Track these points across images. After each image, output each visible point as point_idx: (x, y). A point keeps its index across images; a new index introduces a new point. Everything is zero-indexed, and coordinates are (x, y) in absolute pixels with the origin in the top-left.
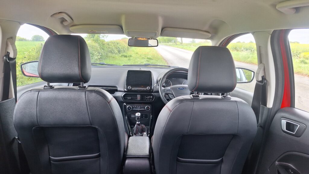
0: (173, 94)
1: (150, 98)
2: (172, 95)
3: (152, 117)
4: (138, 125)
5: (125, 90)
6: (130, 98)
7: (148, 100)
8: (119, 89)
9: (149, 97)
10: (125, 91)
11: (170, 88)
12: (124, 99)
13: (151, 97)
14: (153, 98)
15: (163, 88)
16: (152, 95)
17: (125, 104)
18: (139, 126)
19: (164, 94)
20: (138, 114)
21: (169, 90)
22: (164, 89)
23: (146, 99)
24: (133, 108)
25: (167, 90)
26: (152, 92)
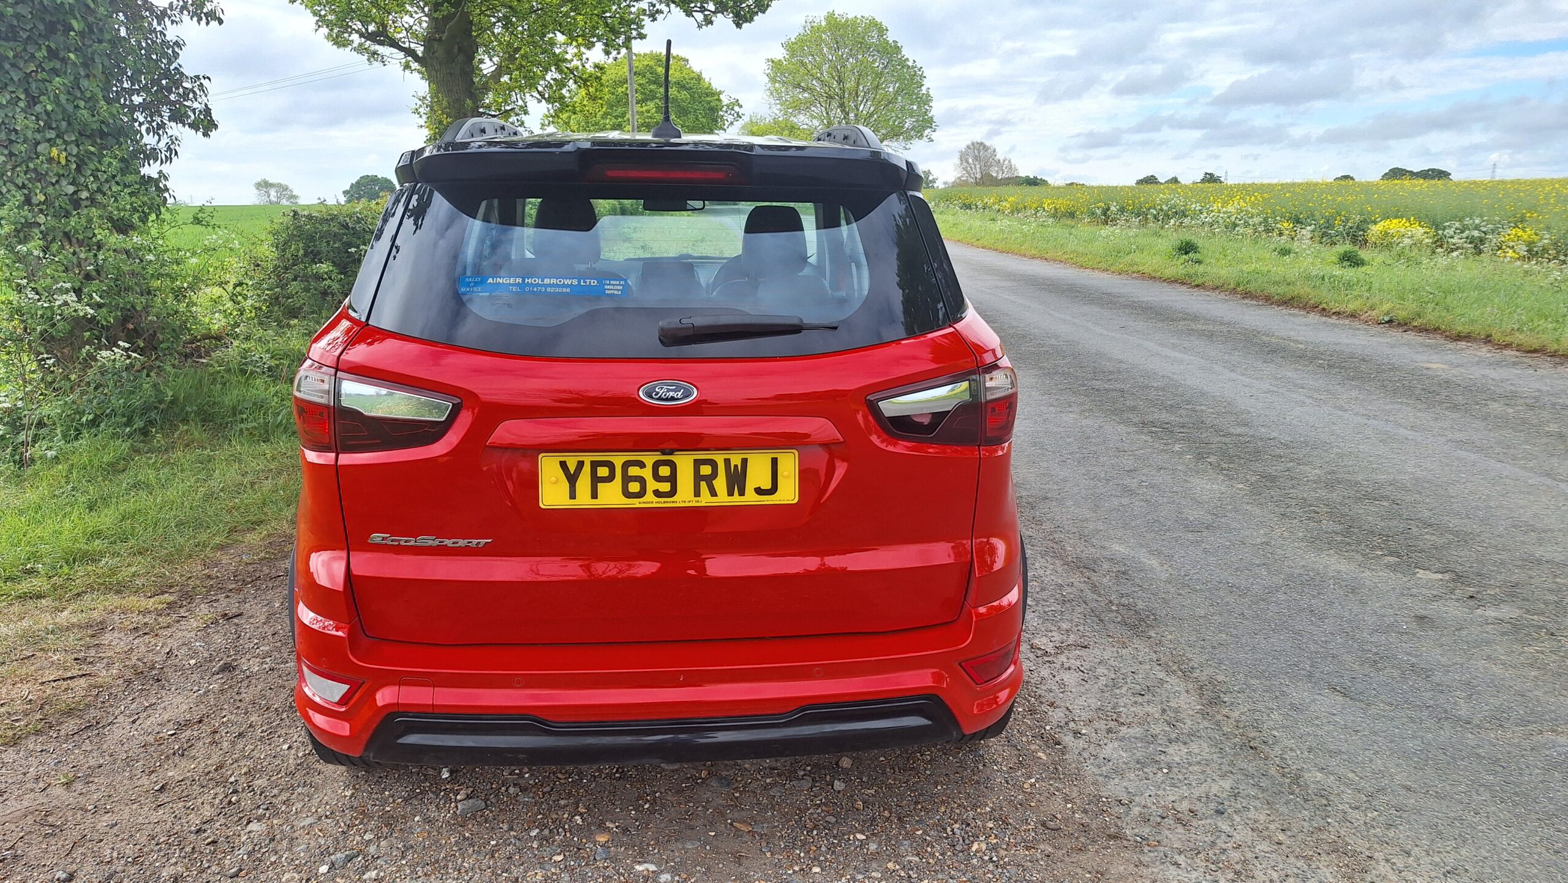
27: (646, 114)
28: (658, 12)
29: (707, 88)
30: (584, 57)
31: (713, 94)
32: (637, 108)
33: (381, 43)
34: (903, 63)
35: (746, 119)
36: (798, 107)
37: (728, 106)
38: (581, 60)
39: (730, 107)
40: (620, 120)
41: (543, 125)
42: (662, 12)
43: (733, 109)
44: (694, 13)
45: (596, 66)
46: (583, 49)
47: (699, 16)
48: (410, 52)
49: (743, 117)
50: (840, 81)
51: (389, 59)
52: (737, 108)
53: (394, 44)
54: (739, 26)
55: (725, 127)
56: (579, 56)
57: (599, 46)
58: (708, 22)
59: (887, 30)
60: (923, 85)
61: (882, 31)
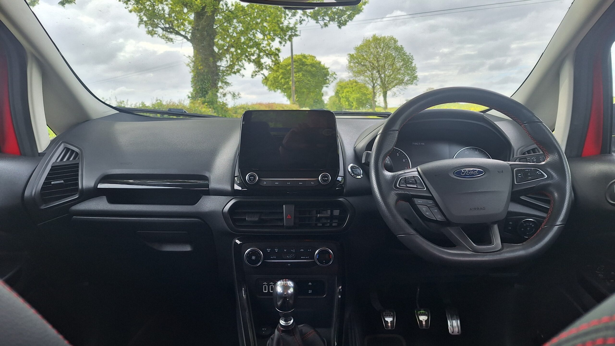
0: (432, 198)
1: (332, 217)
2: (431, 202)
3: (342, 293)
4: (287, 330)
5: (237, 187)
6: (256, 218)
7: (324, 224)
8: (213, 185)
9: (329, 212)
10: (234, 193)
11: (416, 174)
12: (234, 221)
13: (336, 212)
14: (341, 219)
15: (388, 174)
16: (340, 205)
17: (238, 242)
18: (289, 338)
19: (392, 198)
20: (286, 288)
21: (414, 180)
22: (393, 177)
23: (318, 219)
24: (267, 256)
25: (406, 181)
26: (341, 193)
27: (298, 77)
28: (303, 20)
29: (323, 67)
30: (271, 45)
31: (326, 69)
32: (295, 75)
33: (171, 32)
34: (404, 54)
35: (338, 80)
36: (360, 73)
37: (331, 75)
38: (270, 46)
39: (332, 75)
40: (287, 80)
41: (252, 75)
42: (304, 20)
43: (333, 76)
44: (319, 21)
45: (276, 49)
46: (270, 41)
47: (322, 23)
48: (185, 37)
49: (337, 79)
50: (378, 61)
51: (175, 40)
52: (334, 76)
53: (178, 33)
54: (340, 27)
55: (330, 83)
56: (269, 45)
57: (277, 40)
58: (326, 25)
59: (397, 41)
60: (413, 63)
61: (396, 41)
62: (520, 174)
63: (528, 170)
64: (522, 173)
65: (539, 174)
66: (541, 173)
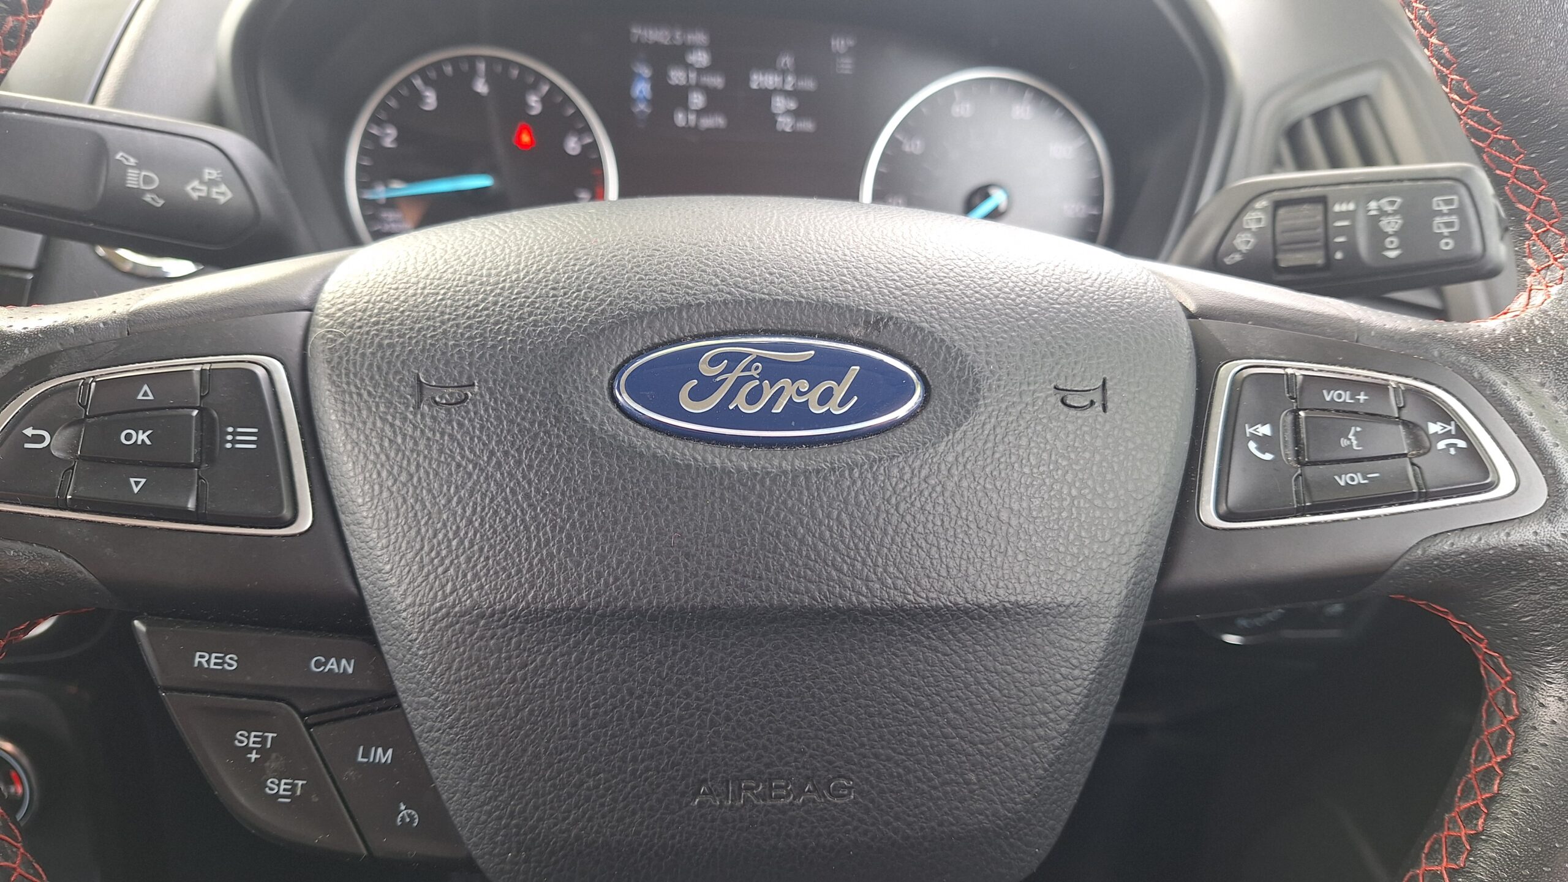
62: (1265, 430)
63: (1346, 397)
64: (1286, 419)
65: (1441, 445)
66: (1462, 444)
